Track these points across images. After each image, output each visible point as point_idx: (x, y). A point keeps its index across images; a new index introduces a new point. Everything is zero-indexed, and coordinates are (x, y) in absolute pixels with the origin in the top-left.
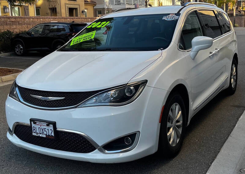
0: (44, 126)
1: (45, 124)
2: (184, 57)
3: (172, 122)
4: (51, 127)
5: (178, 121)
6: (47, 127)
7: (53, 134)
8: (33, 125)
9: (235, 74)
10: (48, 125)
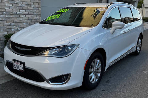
0: (19, 64)
1: (19, 63)
2: (106, 32)
3: (94, 69)
4: (22, 65)
5: (98, 69)
6: (20, 65)
7: (23, 70)
8: (14, 63)
9: (140, 44)
10: (21, 64)
